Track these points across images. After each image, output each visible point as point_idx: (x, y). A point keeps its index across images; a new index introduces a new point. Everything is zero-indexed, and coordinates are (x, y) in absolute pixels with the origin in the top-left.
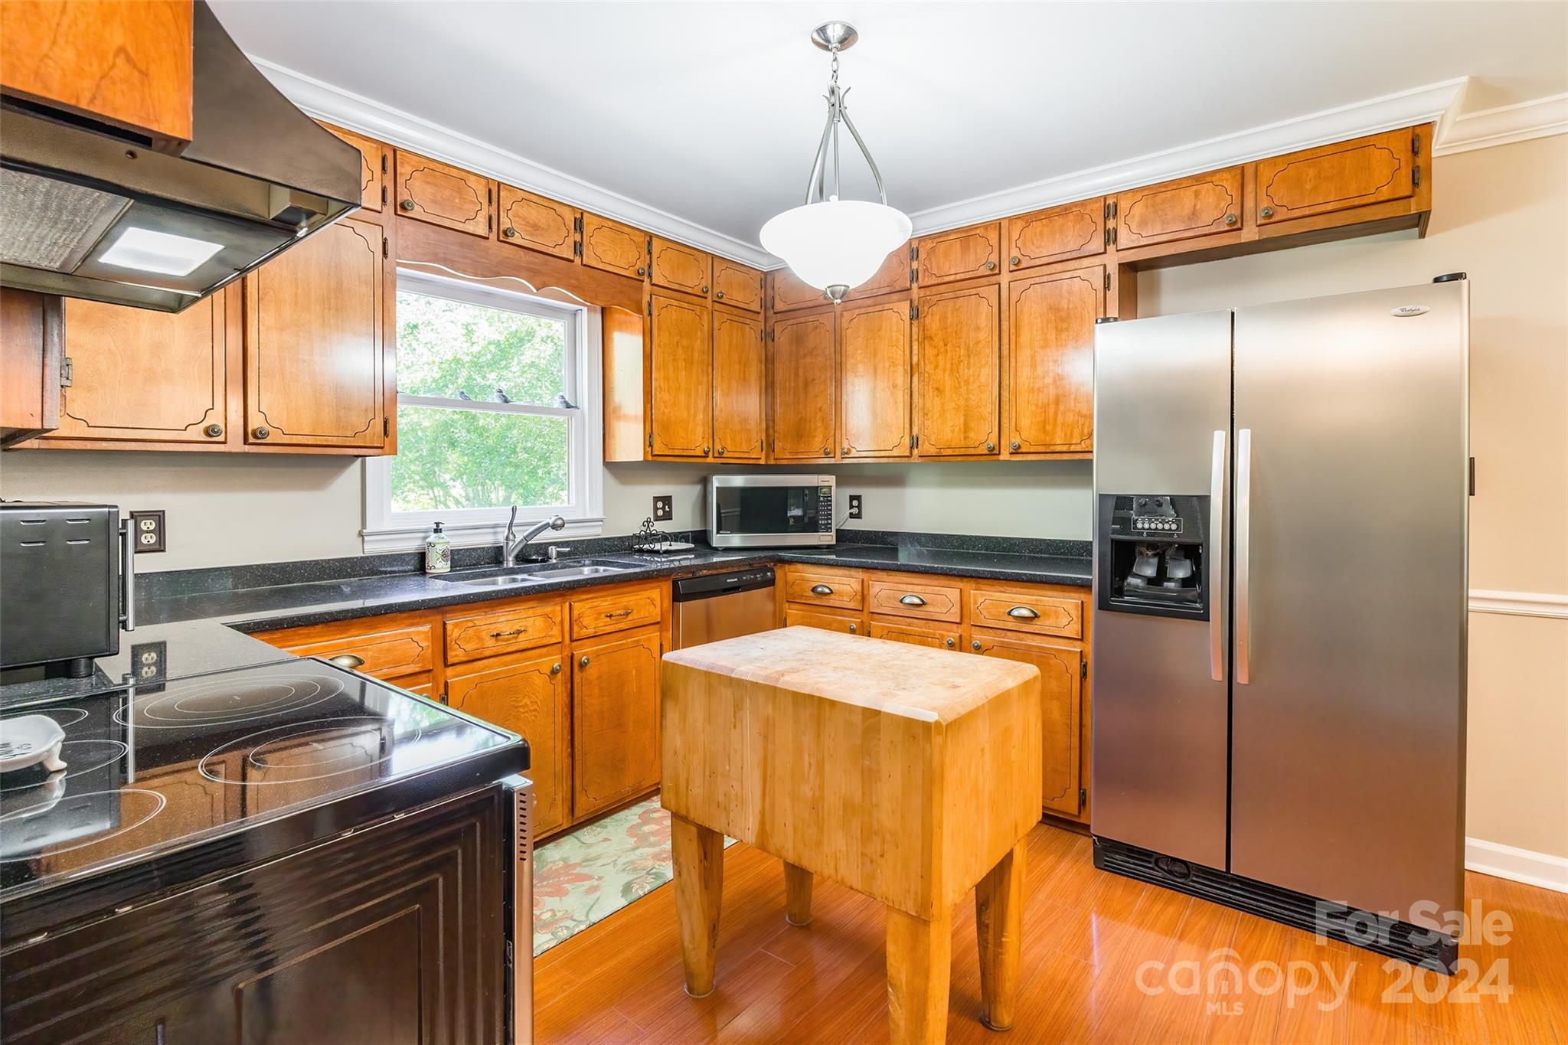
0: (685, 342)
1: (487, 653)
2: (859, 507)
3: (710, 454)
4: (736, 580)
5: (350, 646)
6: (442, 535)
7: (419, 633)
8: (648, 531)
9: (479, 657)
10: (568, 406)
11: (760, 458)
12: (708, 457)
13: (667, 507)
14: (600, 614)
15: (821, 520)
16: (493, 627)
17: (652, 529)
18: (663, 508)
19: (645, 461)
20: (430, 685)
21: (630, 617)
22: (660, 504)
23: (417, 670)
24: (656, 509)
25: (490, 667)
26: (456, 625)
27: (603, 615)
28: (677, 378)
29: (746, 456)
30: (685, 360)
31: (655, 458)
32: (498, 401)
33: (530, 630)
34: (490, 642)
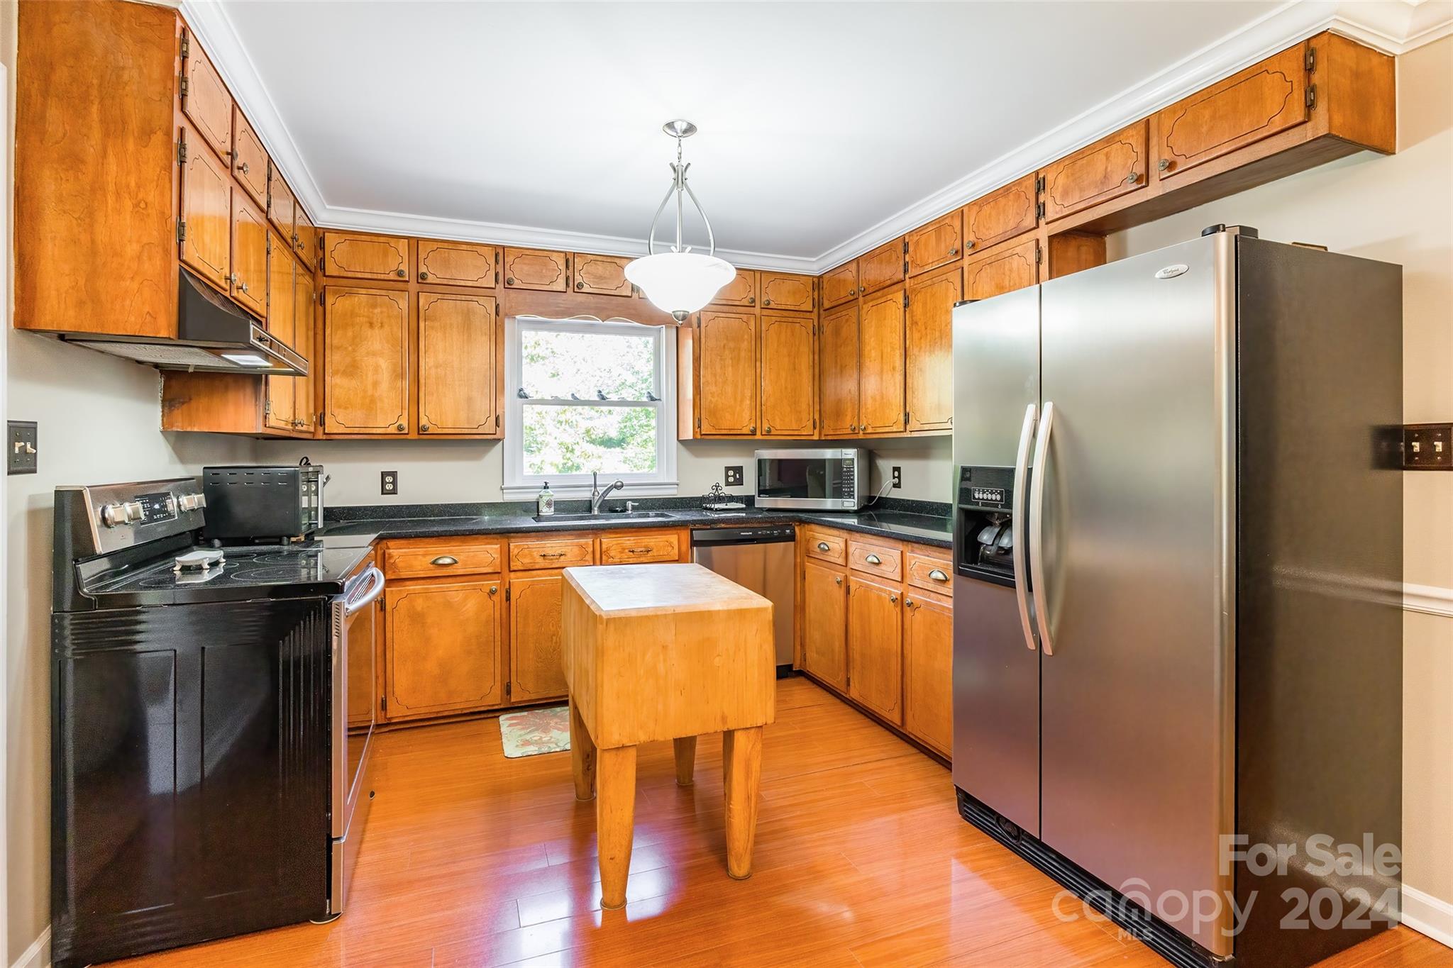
0: (732, 345)
1: (537, 567)
2: (899, 477)
3: (758, 432)
4: (751, 533)
5: (450, 552)
6: (548, 490)
7: (492, 548)
8: (717, 493)
9: (531, 568)
10: (652, 399)
11: (813, 435)
12: (755, 435)
13: (737, 475)
14: (624, 549)
15: (844, 487)
16: (541, 549)
17: (720, 492)
18: (734, 476)
19: (695, 439)
20: (499, 581)
21: (650, 554)
22: (731, 473)
23: (490, 571)
24: (727, 476)
25: (539, 576)
26: (516, 546)
27: (627, 551)
28: (725, 374)
29: (796, 433)
30: (731, 359)
31: (703, 437)
32: (597, 399)
33: (569, 555)
34: (540, 560)
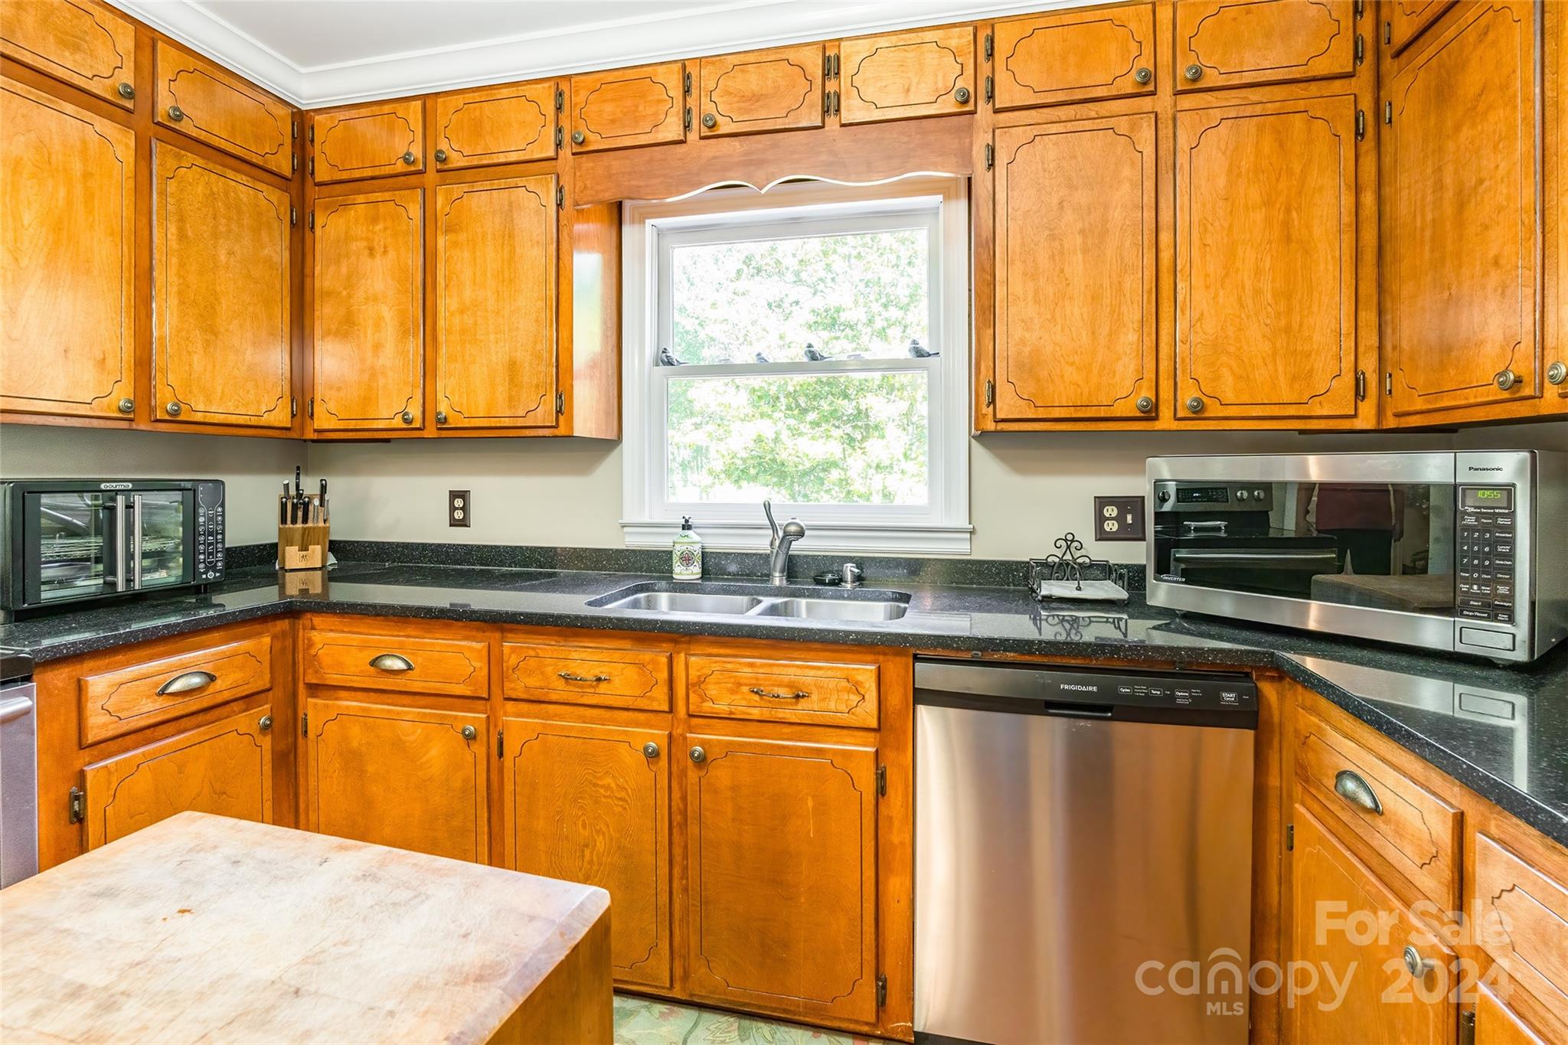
0: (1082, 197)
1: (554, 697)
3: (1166, 412)
4: (1095, 689)
7: (470, 648)
8: (1068, 557)
9: (542, 699)
10: (919, 353)
11: (1355, 416)
12: (1156, 418)
13: (1129, 517)
14: (740, 685)
15: (1470, 582)
16: (561, 663)
17: (1077, 554)
18: (1121, 518)
20: (484, 716)
21: (803, 704)
22: (1111, 511)
23: (468, 693)
24: (1100, 519)
25: (562, 718)
26: (513, 650)
27: (745, 689)
28: (1062, 271)
29: (1292, 411)
30: (1082, 232)
31: (1002, 426)
33: (617, 681)
34: (560, 684)
